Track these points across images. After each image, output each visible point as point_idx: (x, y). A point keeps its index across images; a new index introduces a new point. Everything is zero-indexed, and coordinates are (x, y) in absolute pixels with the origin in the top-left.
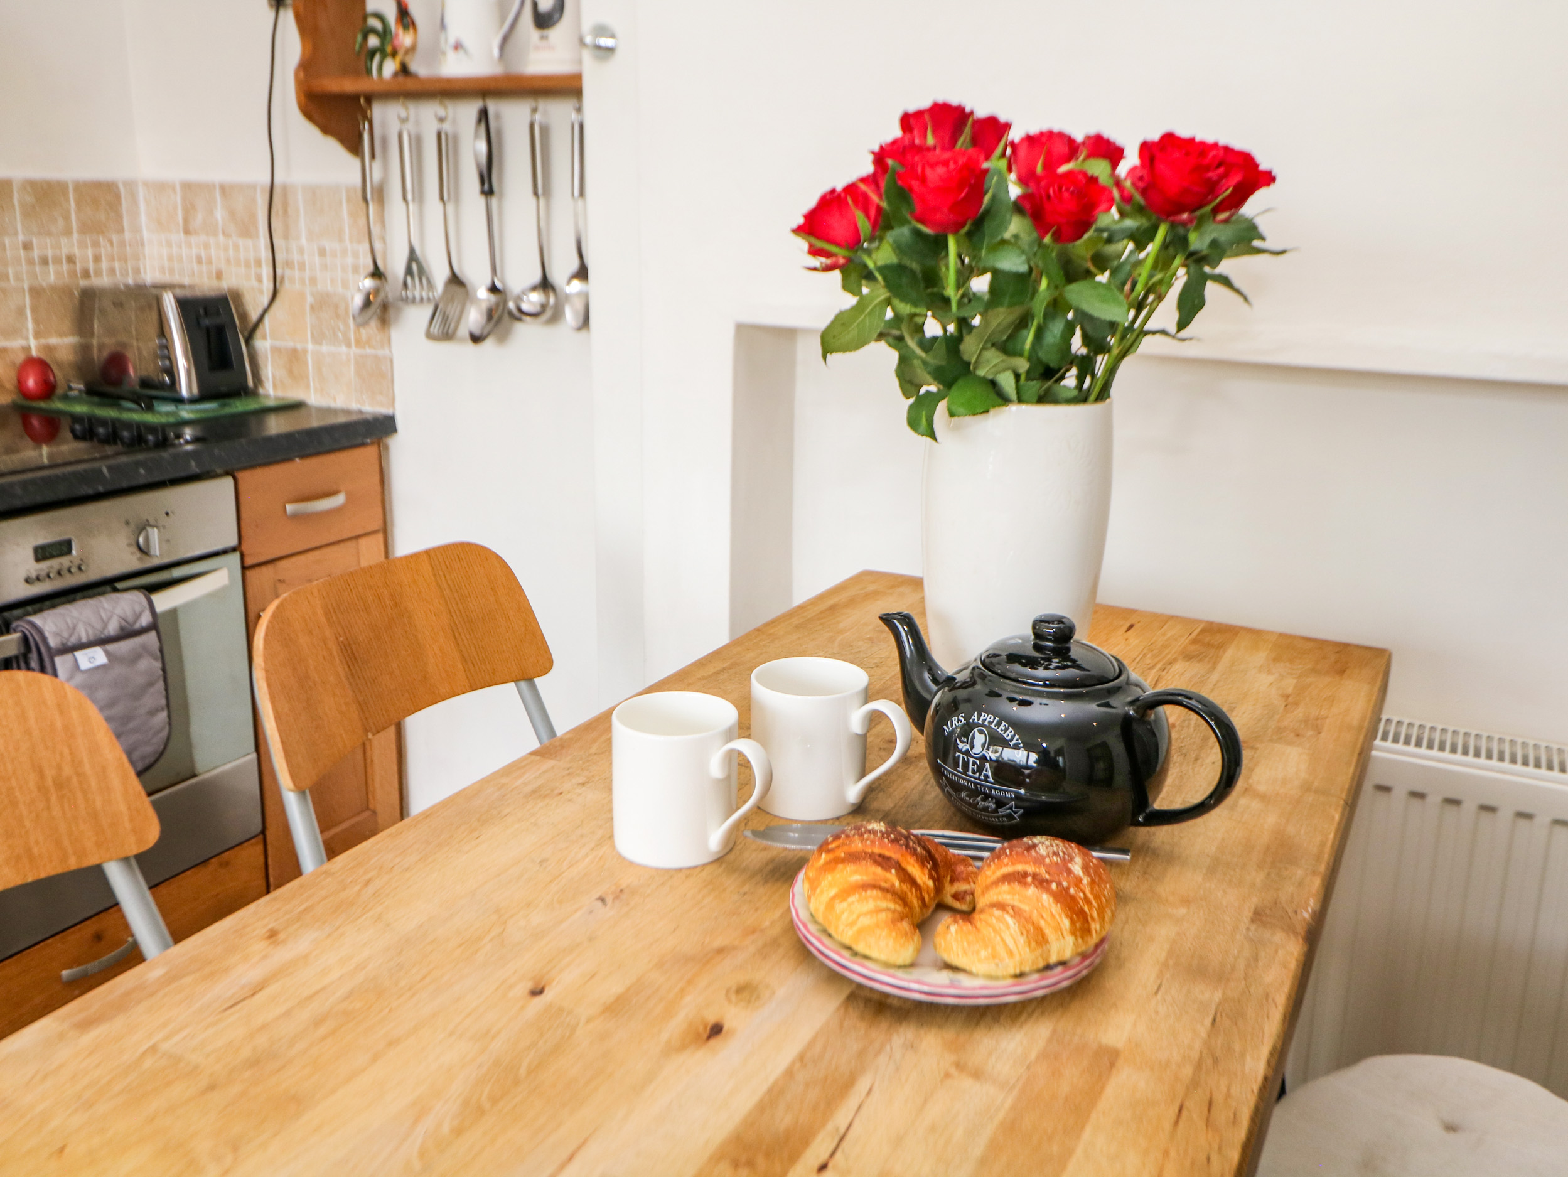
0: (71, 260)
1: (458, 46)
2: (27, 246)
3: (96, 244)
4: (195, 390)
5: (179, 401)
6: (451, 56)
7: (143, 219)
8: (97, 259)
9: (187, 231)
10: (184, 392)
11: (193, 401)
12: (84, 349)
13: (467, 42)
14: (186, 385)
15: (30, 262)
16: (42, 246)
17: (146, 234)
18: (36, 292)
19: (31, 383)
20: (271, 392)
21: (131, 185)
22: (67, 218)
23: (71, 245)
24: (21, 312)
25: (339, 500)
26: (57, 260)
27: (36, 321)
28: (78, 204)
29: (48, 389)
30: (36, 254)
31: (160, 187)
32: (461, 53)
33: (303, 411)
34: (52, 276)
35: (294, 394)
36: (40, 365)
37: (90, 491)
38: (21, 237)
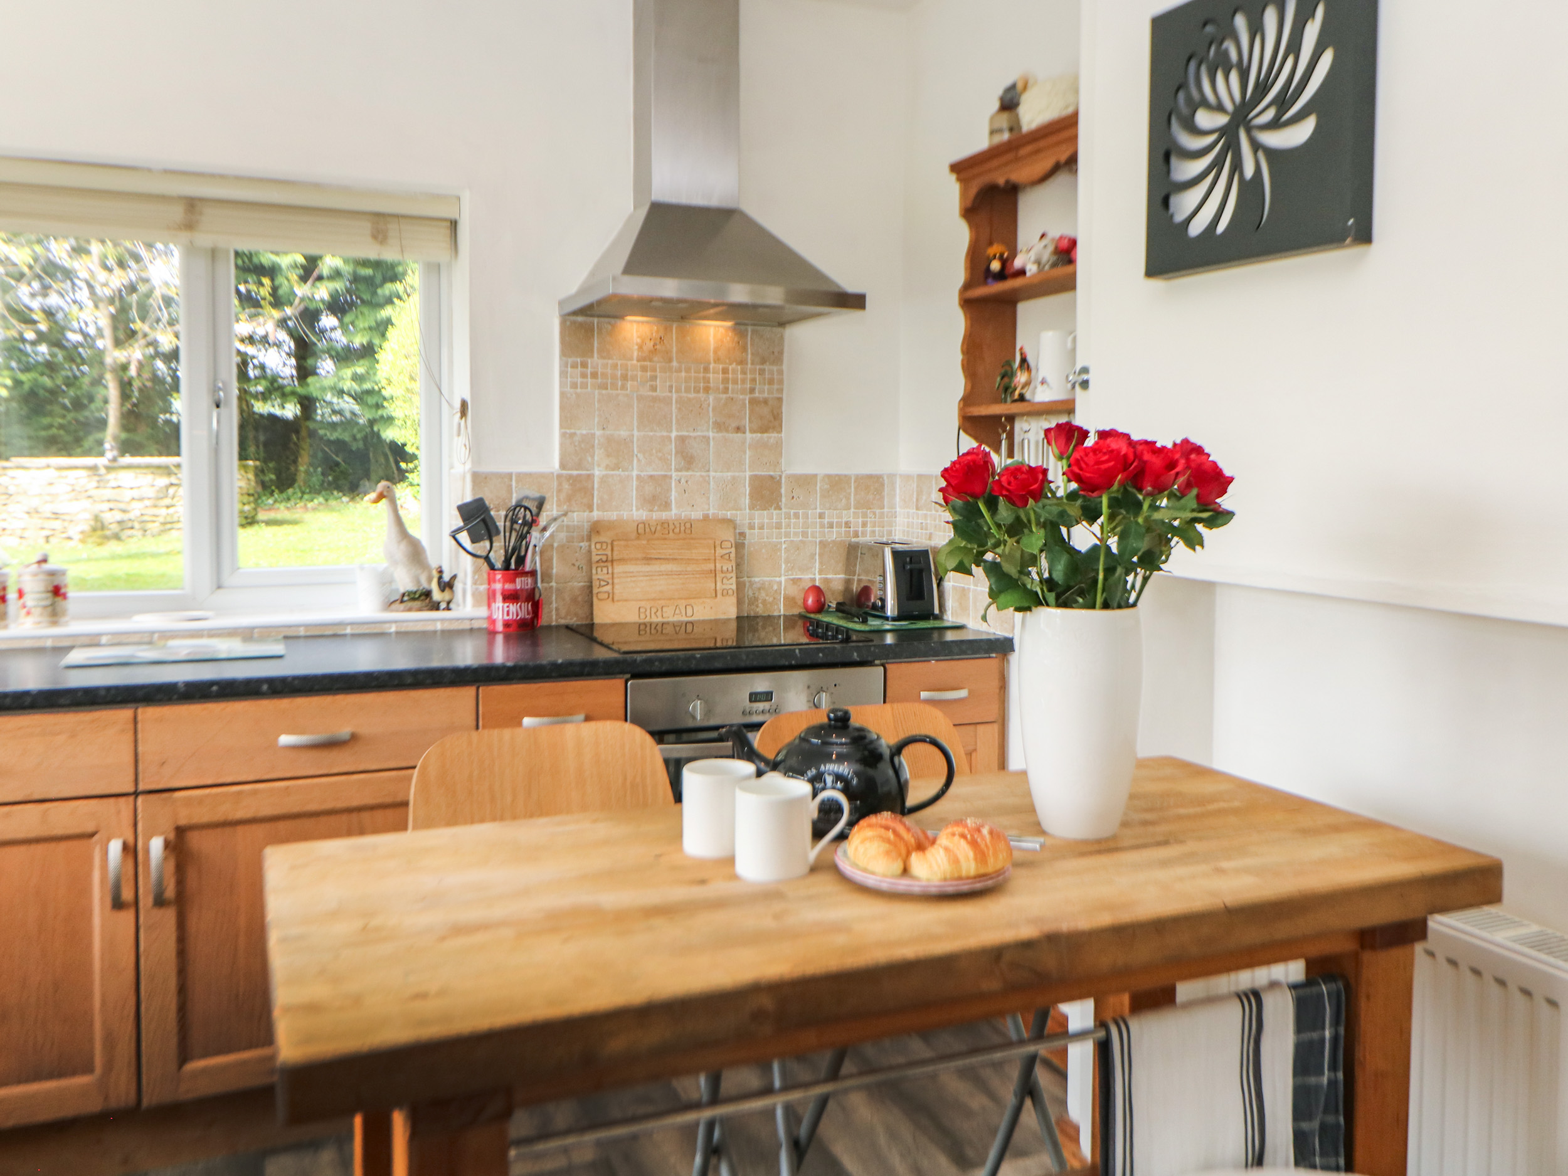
0: (847, 525)
1: (1043, 382)
2: (821, 516)
3: (865, 515)
4: (896, 613)
5: (887, 618)
6: (1040, 388)
7: (898, 499)
8: (864, 525)
9: (917, 509)
10: (889, 613)
11: (894, 619)
12: (848, 582)
13: (1049, 379)
14: (891, 608)
15: (822, 526)
16: (831, 516)
17: (898, 509)
18: (823, 544)
19: (810, 601)
20: (950, 619)
21: (892, 476)
22: (848, 499)
23: (848, 515)
24: (813, 556)
25: (963, 693)
26: (839, 525)
27: (821, 563)
28: (856, 488)
29: (821, 608)
30: (826, 520)
31: (907, 477)
32: (1045, 386)
33: (965, 630)
34: (834, 535)
35: (960, 621)
36: (817, 590)
37: (787, 663)
38: (818, 511)
